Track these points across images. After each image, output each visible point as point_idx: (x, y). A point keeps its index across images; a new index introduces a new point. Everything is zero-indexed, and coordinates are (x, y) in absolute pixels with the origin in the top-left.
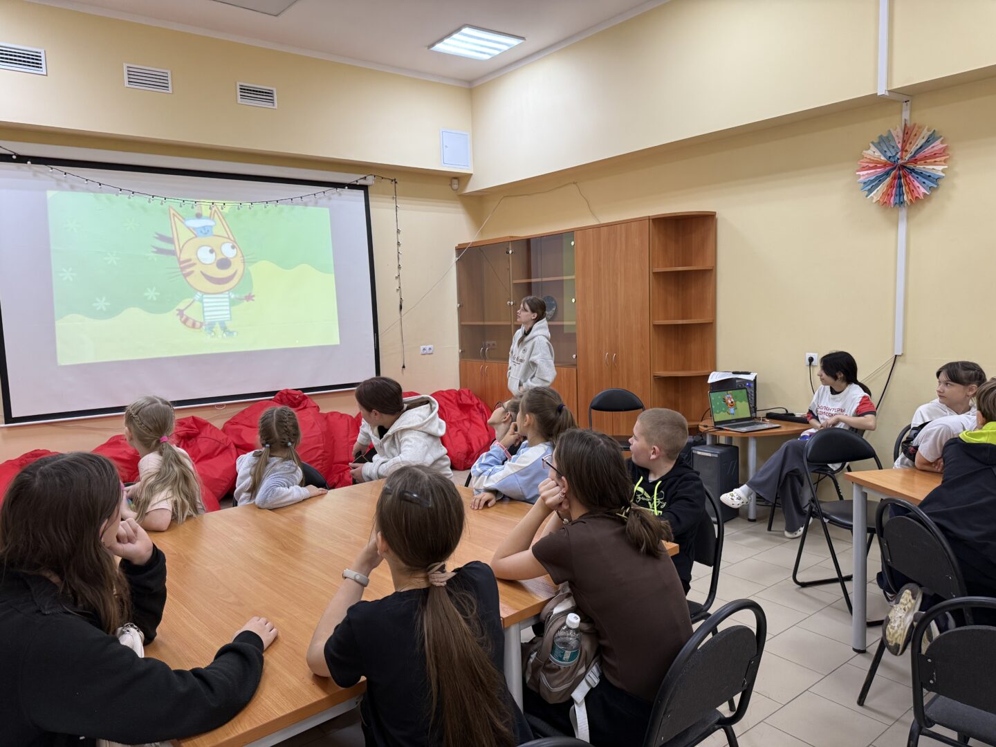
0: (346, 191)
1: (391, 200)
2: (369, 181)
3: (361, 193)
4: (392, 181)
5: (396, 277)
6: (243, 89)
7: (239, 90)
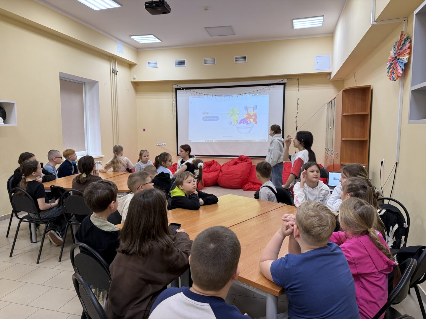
0: (275, 86)
1: (297, 87)
2: (285, 81)
3: (283, 86)
4: (297, 79)
5: (296, 117)
6: (236, 58)
7: (235, 59)
